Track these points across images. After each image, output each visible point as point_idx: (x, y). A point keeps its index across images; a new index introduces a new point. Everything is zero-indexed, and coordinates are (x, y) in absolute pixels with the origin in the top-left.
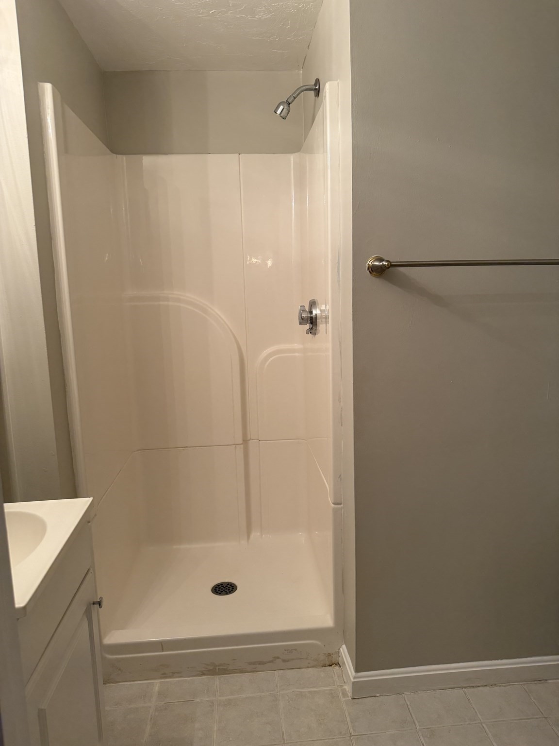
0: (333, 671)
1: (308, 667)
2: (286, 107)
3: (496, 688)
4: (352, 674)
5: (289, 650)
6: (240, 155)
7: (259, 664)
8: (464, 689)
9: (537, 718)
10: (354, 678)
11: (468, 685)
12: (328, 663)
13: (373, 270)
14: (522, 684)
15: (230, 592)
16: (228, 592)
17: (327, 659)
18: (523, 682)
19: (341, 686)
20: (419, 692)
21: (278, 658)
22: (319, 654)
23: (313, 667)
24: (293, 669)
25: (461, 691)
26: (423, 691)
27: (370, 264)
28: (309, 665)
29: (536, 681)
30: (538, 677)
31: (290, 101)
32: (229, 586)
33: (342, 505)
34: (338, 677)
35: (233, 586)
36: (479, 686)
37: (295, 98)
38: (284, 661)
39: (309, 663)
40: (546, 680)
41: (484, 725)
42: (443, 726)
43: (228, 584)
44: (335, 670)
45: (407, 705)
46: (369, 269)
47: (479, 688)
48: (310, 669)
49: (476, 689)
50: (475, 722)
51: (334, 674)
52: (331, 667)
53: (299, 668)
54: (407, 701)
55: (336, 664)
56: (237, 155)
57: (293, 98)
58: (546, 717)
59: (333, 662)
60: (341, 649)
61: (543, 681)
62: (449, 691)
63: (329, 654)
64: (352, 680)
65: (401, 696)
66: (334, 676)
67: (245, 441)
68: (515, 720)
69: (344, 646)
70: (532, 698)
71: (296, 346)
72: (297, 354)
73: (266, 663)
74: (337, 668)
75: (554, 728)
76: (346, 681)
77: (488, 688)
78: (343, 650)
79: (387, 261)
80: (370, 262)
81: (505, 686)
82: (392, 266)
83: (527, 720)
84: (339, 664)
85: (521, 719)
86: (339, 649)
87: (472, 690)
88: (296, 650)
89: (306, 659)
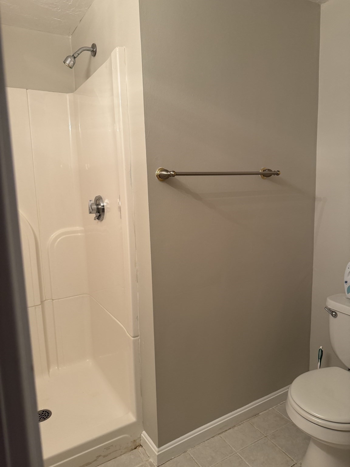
0: (139, 451)
1: (121, 455)
2: (73, 60)
3: (236, 428)
4: (156, 450)
5: (107, 448)
6: (28, 90)
7: (87, 465)
8: (219, 435)
9: (262, 439)
10: (158, 452)
11: (221, 432)
12: (134, 447)
13: (160, 177)
14: (247, 421)
15: (47, 417)
16: (45, 417)
17: (133, 445)
18: (248, 419)
19: (147, 460)
20: (196, 446)
21: (100, 456)
22: (128, 443)
23: (124, 454)
24: (111, 460)
25: (218, 437)
26: (198, 445)
27: (158, 173)
28: (122, 453)
29: (254, 416)
30: (254, 414)
31: (75, 56)
32: (44, 413)
33: (139, 337)
34: (143, 454)
35: (48, 412)
36: (227, 430)
37: (79, 55)
38: (104, 456)
39: (122, 452)
40: (258, 414)
41: (238, 454)
42: (217, 464)
43: (44, 412)
44: (139, 450)
45: (192, 457)
46: (157, 176)
47: (227, 431)
48: (123, 456)
49: (226, 433)
50: (233, 454)
51: (140, 454)
52: (136, 449)
53: (115, 458)
54: (191, 455)
55: (139, 446)
56: (25, 90)
57: (77, 54)
58: (266, 436)
59: (137, 445)
60: (142, 435)
61: (257, 415)
62: (212, 439)
63: (135, 441)
64: (157, 454)
65: (186, 453)
66: (140, 455)
67: (42, 302)
68: (252, 444)
69: (144, 432)
70: (255, 427)
71: (78, 228)
72: (80, 234)
73: (91, 463)
74: (140, 448)
75: (272, 441)
76: (149, 455)
77: (232, 429)
78: (144, 434)
79: (173, 172)
80: (158, 172)
81: (240, 425)
82: (177, 175)
83: (257, 442)
84: (141, 445)
85: (255, 442)
86: (141, 435)
87: (224, 433)
88: (112, 446)
89: (119, 450)
